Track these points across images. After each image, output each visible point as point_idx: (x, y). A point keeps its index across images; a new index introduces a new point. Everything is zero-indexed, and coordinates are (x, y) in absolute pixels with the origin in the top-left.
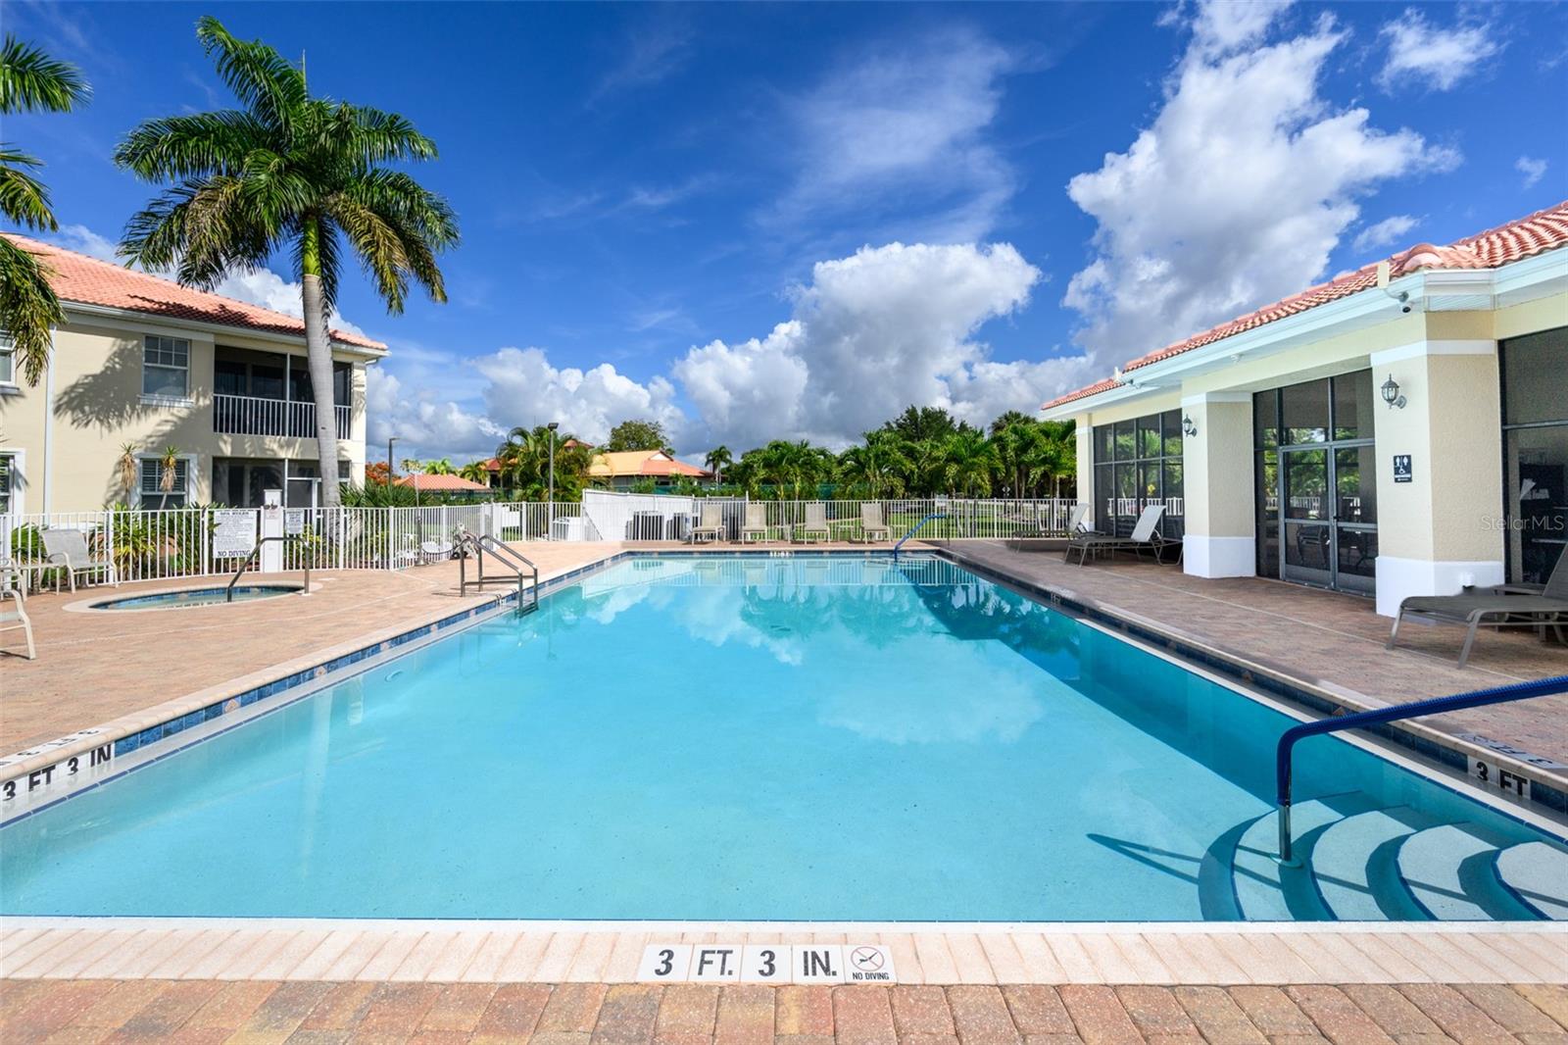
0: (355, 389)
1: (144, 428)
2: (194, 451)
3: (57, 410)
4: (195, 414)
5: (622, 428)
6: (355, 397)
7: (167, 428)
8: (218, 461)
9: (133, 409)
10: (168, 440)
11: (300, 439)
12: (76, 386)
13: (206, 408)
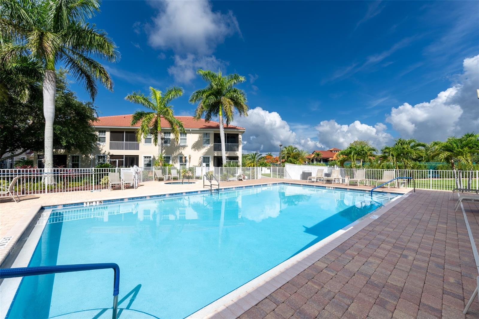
0: (239, 140)
1: (203, 151)
2: (210, 155)
3: (192, 148)
4: (211, 147)
5: (354, 143)
6: (239, 141)
7: (207, 151)
8: (215, 157)
9: (202, 147)
10: (207, 153)
11: (228, 152)
12: (194, 144)
13: (213, 146)
